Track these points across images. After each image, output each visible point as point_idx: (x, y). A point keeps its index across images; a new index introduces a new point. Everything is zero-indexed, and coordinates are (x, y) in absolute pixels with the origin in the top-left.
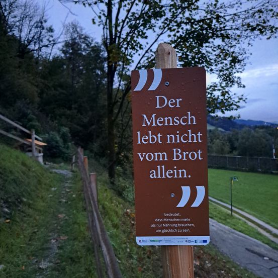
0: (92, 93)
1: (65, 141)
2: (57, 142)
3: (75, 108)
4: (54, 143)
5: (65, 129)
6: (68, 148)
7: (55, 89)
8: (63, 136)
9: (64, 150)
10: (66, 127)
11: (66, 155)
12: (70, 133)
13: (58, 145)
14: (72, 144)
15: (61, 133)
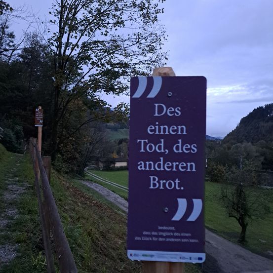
0: (47, 98)
1: (18, 138)
2: (10, 138)
3: (30, 110)
4: (8, 139)
5: (19, 128)
6: (20, 144)
7: (12, 92)
8: (17, 134)
9: (16, 145)
10: (19, 126)
11: (18, 149)
12: (23, 131)
13: (11, 140)
14: (24, 141)
15: (15, 131)
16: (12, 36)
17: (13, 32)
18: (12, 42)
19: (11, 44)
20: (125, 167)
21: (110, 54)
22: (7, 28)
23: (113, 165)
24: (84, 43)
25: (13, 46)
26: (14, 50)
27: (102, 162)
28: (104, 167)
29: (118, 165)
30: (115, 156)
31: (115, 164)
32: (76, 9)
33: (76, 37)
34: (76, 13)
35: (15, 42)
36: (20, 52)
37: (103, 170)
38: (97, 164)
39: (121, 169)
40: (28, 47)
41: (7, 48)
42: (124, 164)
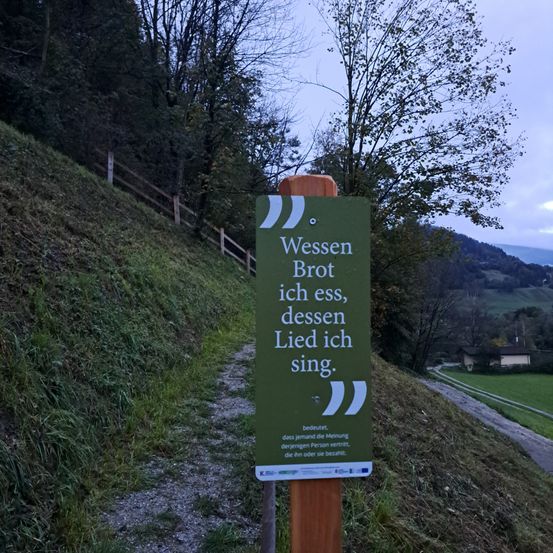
16: (295, 143)
17: (296, 137)
18: (296, 152)
19: (295, 156)
20: (524, 365)
21: (419, 158)
22: (288, 131)
23: (497, 362)
24: (381, 149)
25: (298, 158)
26: (298, 166)
27: (471, 355)
28: (475, 365)
29: (507, 361)
30: (501, 342)
31: (499, 360)
32: (368, 102)
33: (370, 142)
34: (369, 108)
35: (300, 152)
36: (308, 167)
37: (473, 372)
38: (461, 360)
39: (516, 370)
40: (320, 155)
41: (290, 163)
42: (523, 360)
